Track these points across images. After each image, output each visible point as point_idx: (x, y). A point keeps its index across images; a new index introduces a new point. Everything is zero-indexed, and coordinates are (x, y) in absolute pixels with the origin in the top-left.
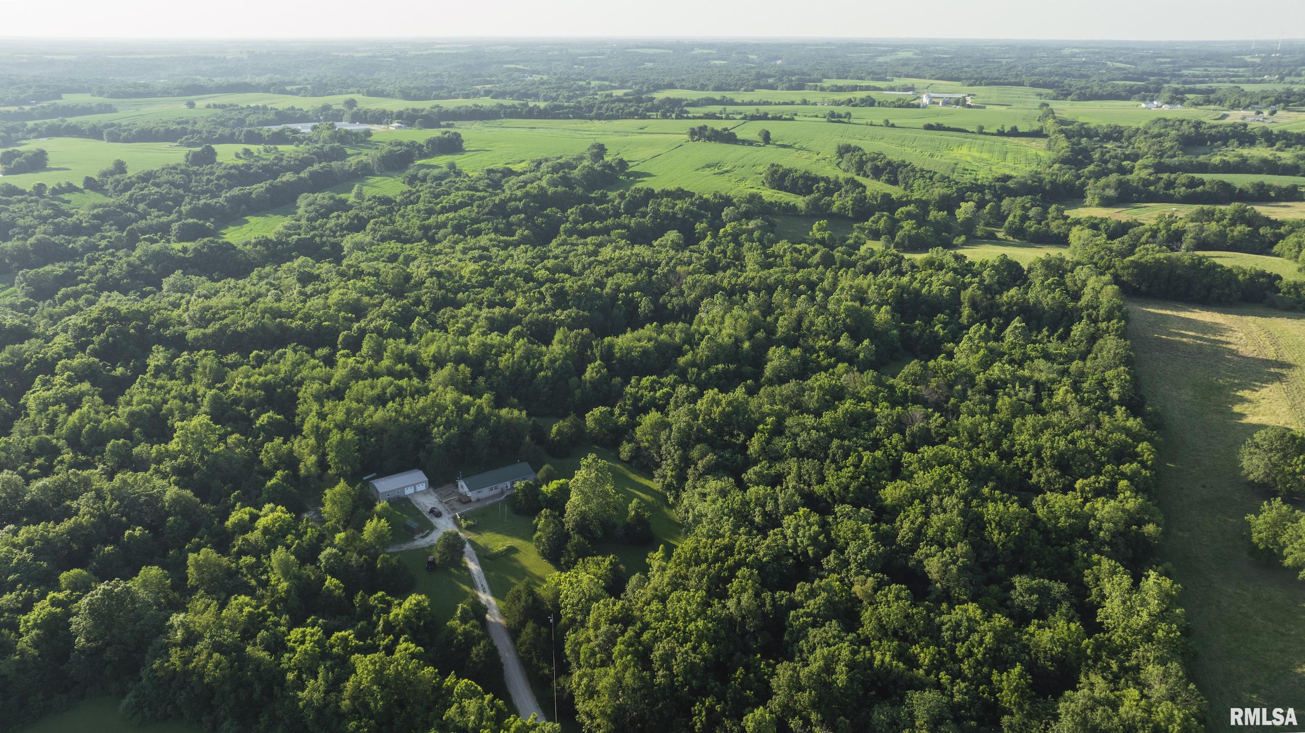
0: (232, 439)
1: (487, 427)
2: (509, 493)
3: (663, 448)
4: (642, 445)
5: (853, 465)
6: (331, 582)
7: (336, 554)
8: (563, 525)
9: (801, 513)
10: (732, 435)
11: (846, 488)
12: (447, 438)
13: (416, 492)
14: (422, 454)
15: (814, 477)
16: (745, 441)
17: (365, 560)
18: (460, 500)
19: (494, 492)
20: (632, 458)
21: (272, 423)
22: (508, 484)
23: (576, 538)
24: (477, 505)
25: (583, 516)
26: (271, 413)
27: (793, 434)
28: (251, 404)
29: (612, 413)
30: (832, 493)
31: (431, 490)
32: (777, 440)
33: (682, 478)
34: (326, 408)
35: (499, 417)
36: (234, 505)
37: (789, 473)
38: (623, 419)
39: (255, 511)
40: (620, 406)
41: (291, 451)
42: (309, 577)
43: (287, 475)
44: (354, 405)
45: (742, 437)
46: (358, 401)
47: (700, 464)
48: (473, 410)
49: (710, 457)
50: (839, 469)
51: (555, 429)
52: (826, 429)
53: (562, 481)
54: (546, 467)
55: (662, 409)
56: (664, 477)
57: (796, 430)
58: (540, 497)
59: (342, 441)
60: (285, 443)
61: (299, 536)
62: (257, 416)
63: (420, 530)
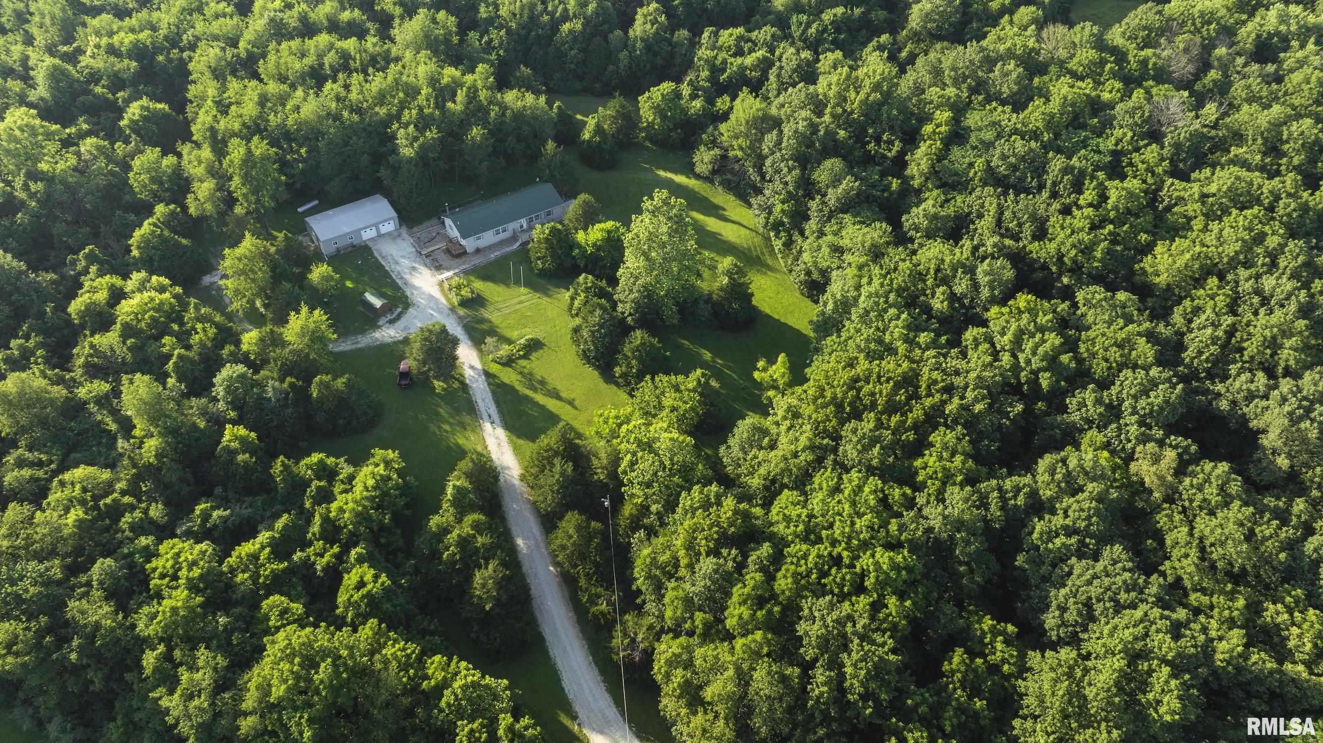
0: (88, 145)
1: (485, 123)
2: (524, 238)
3: (768, 162)
4: (731, 154)
5: (1090, 205)
6: (232, 435)
7: (242, 376)
8: (614, 305)
9: (1022, 305)
10: (878, 140)
11: (1087, 250)
12: (420, 147)
13: (380, 235)
14: (384, 173)
15: (1028, 230)
16: (902, 154)
17: (292, 385)
18: (448, 251)
19: (502, 236)
20: (714, 172)
21: (149, 117)
22: (524, 222)
23: (638, 336)
24: (478, 260)
25: (648, 293)
26: (145, 101)
27: (982, 142)
28: (117, 82)
29: (678, 95)
30: (1061, 257)
31: (404, 231)
32: (956, 152)
33: (799, 217)
34: (230, 93)
35: (504, 107)
36: (86, 272)
37: (980, 216)
38: (698, 104)
39: (117, 281)
40: (691, 83)
41: (178, 170)
42: (194, 425)
43: (173, 213)
44: (273, 87)
45: (897, 146)
46: (282, 79)
47: (833, 196)
48: (461, 96)
49: (848, 183)
50: (1066, 211)
51: (591, 122)
52: (1035, 135)
53: (610, 224)
54: (583, 197)
55: (756, 87)
56: (769, 210)
57: (989, 135)
58: (576, 252)
59: (248, 160)
60: (164, 154)
61: (183, 338)
62: (128, 102)
63: (387, 309)
